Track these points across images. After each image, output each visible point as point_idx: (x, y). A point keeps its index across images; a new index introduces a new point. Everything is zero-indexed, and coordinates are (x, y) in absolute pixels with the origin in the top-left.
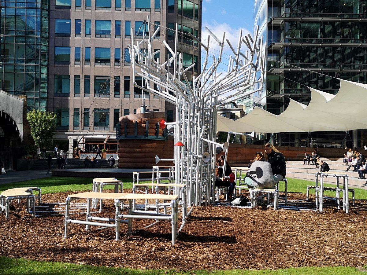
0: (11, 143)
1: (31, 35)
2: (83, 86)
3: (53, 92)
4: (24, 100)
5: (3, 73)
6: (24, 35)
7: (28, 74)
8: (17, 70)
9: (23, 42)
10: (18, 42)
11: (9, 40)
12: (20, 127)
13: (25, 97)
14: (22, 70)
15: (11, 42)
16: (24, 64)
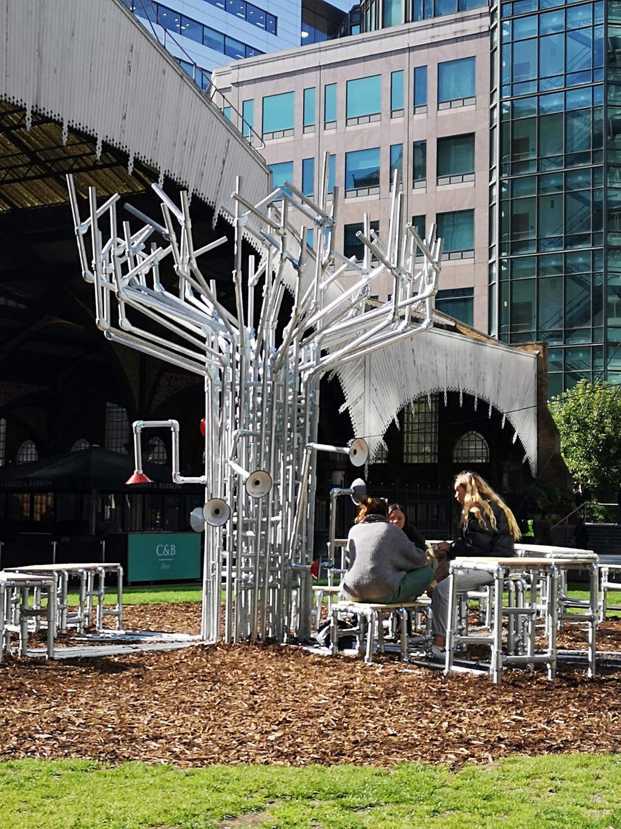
0: (505, 480)
4: (538, 355)
5: (508, 284)
6: (562, 169)
7: (574, 278)
8: (545, 270)
9: (559, 188)
10: (545, 190)
11: (524, 187)
12: (527, 434)
13: (541, 347)
14: (558, 268)
15: (528, 192)
16: (561, 250)
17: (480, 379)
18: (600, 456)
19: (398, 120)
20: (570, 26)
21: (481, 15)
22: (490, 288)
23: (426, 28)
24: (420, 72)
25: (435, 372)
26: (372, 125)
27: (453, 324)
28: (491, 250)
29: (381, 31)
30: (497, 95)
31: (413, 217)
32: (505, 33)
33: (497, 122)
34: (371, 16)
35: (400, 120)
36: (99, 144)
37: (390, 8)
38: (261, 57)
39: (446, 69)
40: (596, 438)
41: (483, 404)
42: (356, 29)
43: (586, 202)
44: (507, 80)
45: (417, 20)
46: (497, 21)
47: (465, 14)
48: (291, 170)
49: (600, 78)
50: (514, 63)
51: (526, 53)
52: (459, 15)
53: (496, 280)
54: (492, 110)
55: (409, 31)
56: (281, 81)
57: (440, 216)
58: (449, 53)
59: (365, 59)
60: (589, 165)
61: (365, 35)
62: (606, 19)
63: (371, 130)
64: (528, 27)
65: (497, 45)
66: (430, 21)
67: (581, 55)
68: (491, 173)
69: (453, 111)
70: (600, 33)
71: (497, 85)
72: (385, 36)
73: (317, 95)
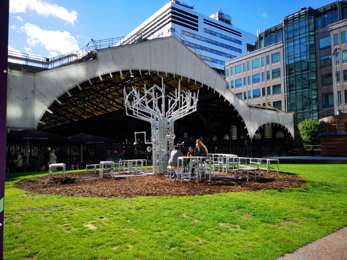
0: (287, 141)
1: (305, 72)
2: (344, 98)
3: (322, 105)
4: (294, 114)
5: (289, 99)
6: (300, 73)
7: (304, 97)
8: (298, 95)
9: (300, 77)
10: (297, 78)
11: (291, 78)
12: (292, 131)
13: (294, 112)
14: (300, 95)
15: (293, 79)
16: (301, 91)
17: (279, 120)
18: (311, 135)
19: (263, 67)
20: (301, 43)
21: (281, 43)
22: (285, 100)
23: (269, 47)
24: (268, 57)
25: (267, 119)
26: (258, 69)
27: (274, 109)
28: (285, 92)
29: (259, 49)
30: (285, 59)
31: (268, 87)
32: (286, 46)
33: (285, 65)
34: (257, 46)
35: (264, 67)
36: (196, 82)
37: (261, 44)
38: (237, 57)
39: (274, 55)
40: (310, 131)
41: (280, 125)
42: (255, 50)
43: (306, 80)
44: (287, 56)
45: (267, 46)
46: (284, 44)
47: (277, 43)
48: (241, 80)
49: (308, 53)
50: (289, 52)
51: (291, 50)
52: (276, 44)
53: (286, 99)
54: (284, 63)
55: (265, 49)
56: (239, 62)
57: (273, 86)
58: (274, 52)
59: (256, 56)
60: (307, 72)
61: (256, 51)
62: (309, 40)
63: (258, 70)
64: (291, 44)
65: (284, 49)
66: (269, 46)
67: (304, 49)
68: (284, 76)
69: (275, 64)
70: (308, 43)
71: (285, 57)
72: (260, 50)
73: (246, 65)
